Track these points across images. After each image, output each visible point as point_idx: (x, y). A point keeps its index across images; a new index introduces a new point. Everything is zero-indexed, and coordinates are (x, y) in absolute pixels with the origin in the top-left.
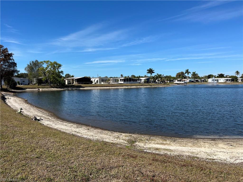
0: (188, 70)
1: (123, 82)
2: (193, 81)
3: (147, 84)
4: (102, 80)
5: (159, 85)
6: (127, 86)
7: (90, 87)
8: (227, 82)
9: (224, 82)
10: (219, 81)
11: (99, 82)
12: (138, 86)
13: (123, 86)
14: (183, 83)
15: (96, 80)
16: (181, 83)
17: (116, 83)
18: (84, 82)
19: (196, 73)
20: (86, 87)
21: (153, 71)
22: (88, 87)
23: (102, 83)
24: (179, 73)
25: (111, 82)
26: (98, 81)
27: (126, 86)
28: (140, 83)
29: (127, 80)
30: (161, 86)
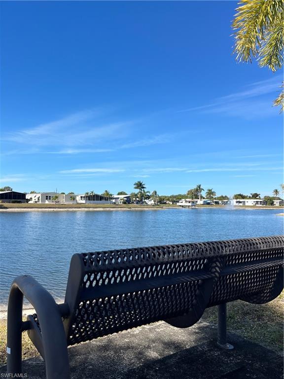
0: (200, 186)
1: (84, 202)
2: (208, 204)
3: (124, 205)
4: (47, 197)
5: (144, 207)
6: (87, 208)
7: (18, 208)
8: (257, 205)
9: (252, 205)
10: (247, 204)
11: (40, 201)
12: (108, 208)
13: (80, 208)
14: (190, 206)
15: (37, 197)
16: (187, 206)
17: (71, 203)
18: (13, 200)
19: (213, 191)
20: (11, 208)
21: (144, 186)
22: (15, 208)
23: (47, 202)
24: (191, 191)
25: (63, 201)
26: (40, 199)
27: (85, 207)
28: (115, 203)
29: (93, 198)
30: (147, 209)
